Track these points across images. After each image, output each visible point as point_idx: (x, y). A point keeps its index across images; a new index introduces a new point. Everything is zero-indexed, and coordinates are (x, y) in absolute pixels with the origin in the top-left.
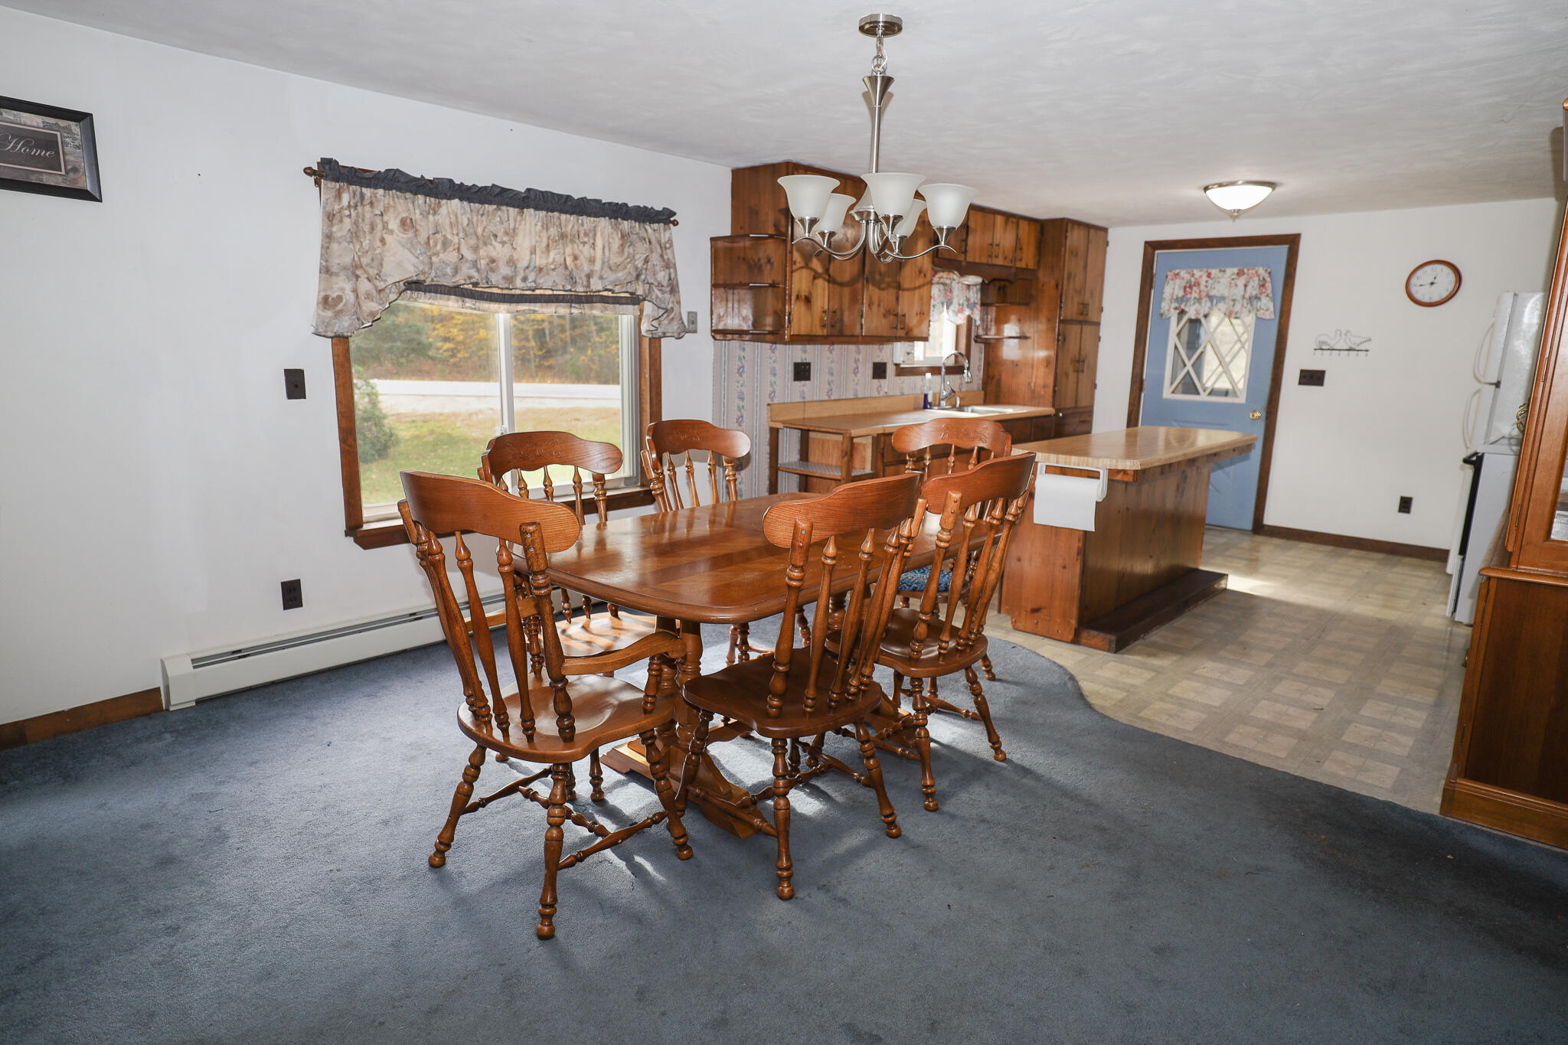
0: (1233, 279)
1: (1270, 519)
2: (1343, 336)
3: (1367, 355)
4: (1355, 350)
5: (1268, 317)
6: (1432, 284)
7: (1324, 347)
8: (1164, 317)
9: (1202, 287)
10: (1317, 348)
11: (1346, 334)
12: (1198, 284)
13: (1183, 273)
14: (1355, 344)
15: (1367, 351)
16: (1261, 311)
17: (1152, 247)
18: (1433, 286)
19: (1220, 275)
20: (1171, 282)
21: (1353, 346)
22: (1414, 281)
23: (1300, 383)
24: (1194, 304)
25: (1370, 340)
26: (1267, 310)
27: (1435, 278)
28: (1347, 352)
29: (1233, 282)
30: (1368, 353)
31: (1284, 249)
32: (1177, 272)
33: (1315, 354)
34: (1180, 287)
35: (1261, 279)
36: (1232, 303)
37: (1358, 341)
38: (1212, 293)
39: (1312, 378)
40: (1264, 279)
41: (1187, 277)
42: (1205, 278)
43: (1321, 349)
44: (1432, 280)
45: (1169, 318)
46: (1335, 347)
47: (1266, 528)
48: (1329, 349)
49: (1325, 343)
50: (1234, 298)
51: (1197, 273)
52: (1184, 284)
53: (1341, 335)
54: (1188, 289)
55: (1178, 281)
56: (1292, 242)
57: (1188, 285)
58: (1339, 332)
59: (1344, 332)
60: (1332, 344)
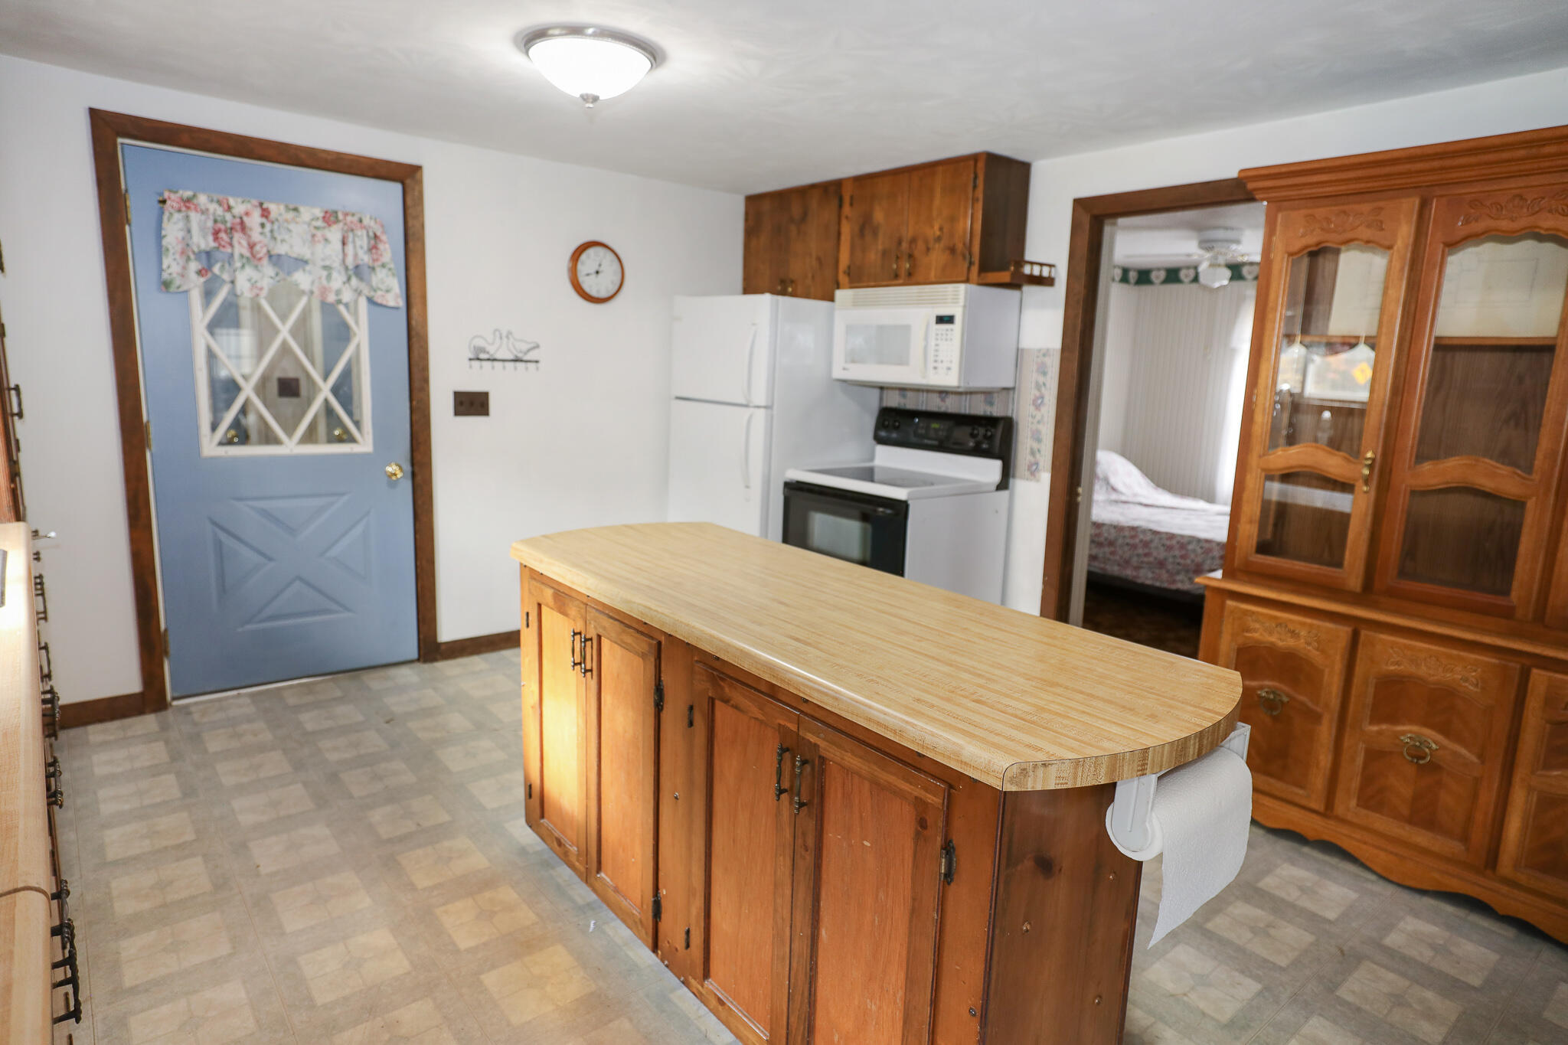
0: (317, 228)
1: (446, 628)
2: (505, 340)
3: (537, 369)
4: (522, 361)
5: (392, 303)
6: (597, 272)
7: (482, 356)
8: (173, 289)
9: (254, 235)
10: (472, 356)
11: (507, 337)
12: (242, 227)
13: (205, 201)
14: (521, 352)
15: (537, 362)
16: (379, 293)
17: (108, 127)
18: (600, 275)
19: (290, 215)
20: (178, 216)
21: (520, 355)
22: (581, 269)
23: (457, 413)
24: (243, 266)
25: (537, 347)
26: (388, 291)
27: (600, 265)
28: (512, 364)
29: (319, 233)
30: (539, 365)
32: (188, 194)
33: (471, 367)
34: (203, 229)
35: (371, 234)
36: (325, 273)
37: (525, 347)
38: (281, 249)
39: (472, 404)
40: (376, 237)
41: (214, 209)
42: (256, 217)
43: (478, 359)
44: (596, 268)
45: (184, 291)
46: (498, 356)
47: (443, 647)
48: (488, 360)
49: (483, 350)
50: (327, 263)
51: (239, 208)
52: (209, 224)
53: (501, 338)
54: (222, 236)
55: (194, 216)
56: (405, 176)
57: (220, 227)
58: (497, 333)
59: (504, 334)
60: (492, 349)
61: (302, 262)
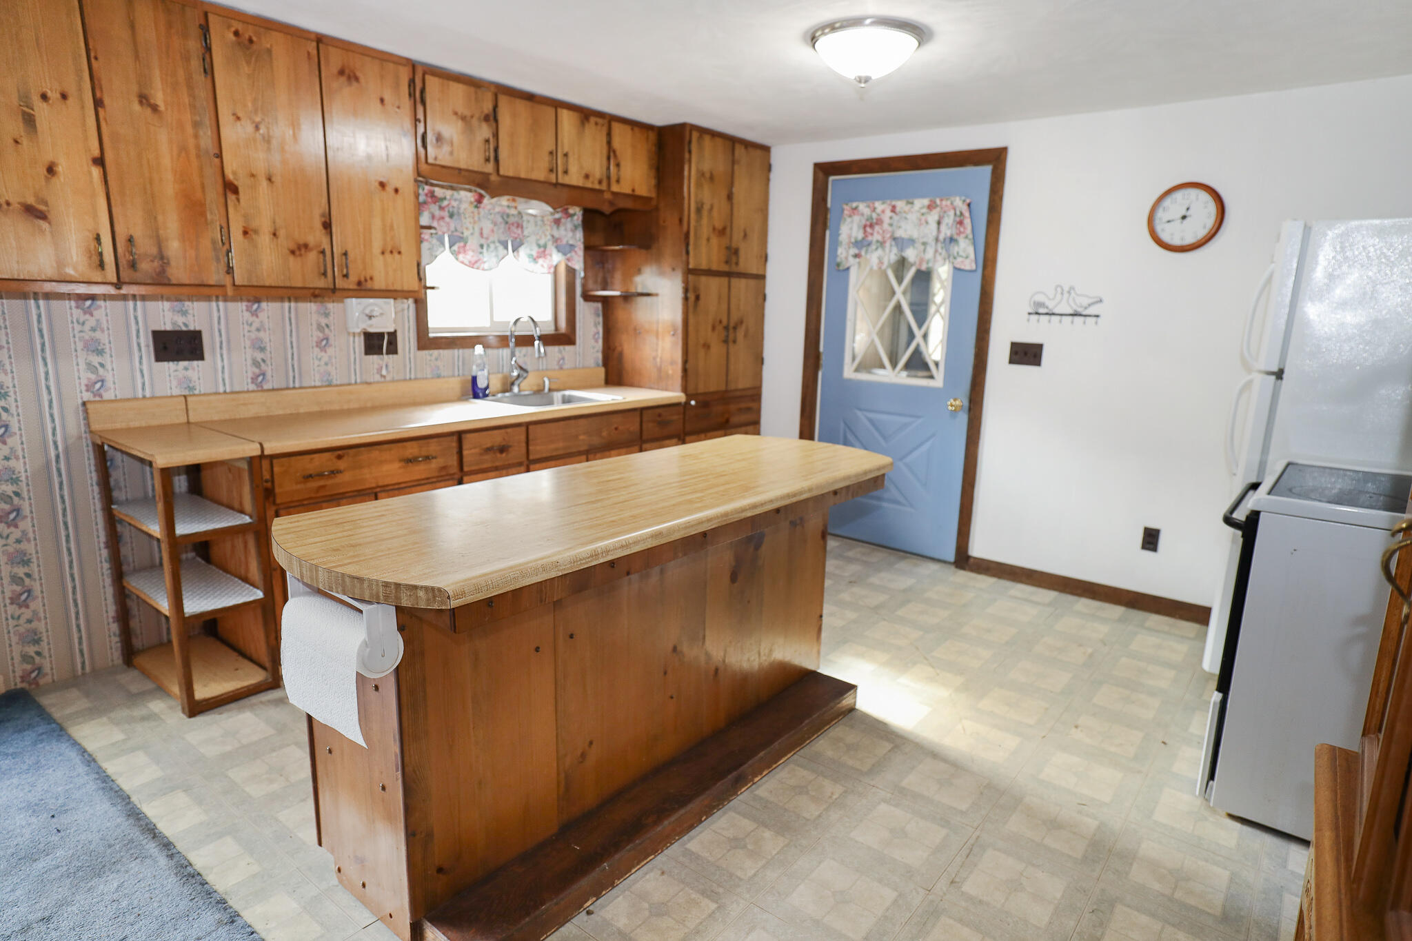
0: (923, 214)
1: (978, 549)
2: (1066, 295)
3: (1096, 323)
4: (1081, 315)
5: (968, 268)
6: (1184, 217)
7: (1041, 311)
8: (841, 268)
9: (886, 226)
10: (1031, 311)
11: (1069, 292)
12: (879, 222)
13: (862, 207)
14: (1081, 307)
15: (1097, 316)
16: (959, 259)
17: (825, 171)
18: (1186, 221)
19: (907, 208)
20: (849, 220)
21: (1080, 310)
22: (1161, 215)
23: (1012, 361)
24: (877, 249)
25: (1101, 301)
26: (967, 257)
27: (1188, 209)
28: (1070, 318)
29: (923, 218)
30: (1099, 319)
31: (986, 171)
32: (854, 205)
33: (1028, 320)
34: (859, 227)
35: (958, 213)
36: (922, 247)
37: (1085, 302)
38: (900, 233)
39: (1026, 354)
40: (961, 214)
41: (867, 211)
42: (888, 213)
43: (1037, 313)
44: (1183, 212)
45: (848, 269)
46: (1056, 311)
47: (972, 560)
48: (1047, 314)
49: (1042, 305)
50: (925, 240)
51: (879, 207)
52: (864, 222)
53: (1062, 294)
54: (868, 229)
55: (856, 218)
56: (995, 159)
57: (868, 223)
58: (1059, 289)
59: (1066, 289)
60: (1051, 305)
61: (912, 241)
